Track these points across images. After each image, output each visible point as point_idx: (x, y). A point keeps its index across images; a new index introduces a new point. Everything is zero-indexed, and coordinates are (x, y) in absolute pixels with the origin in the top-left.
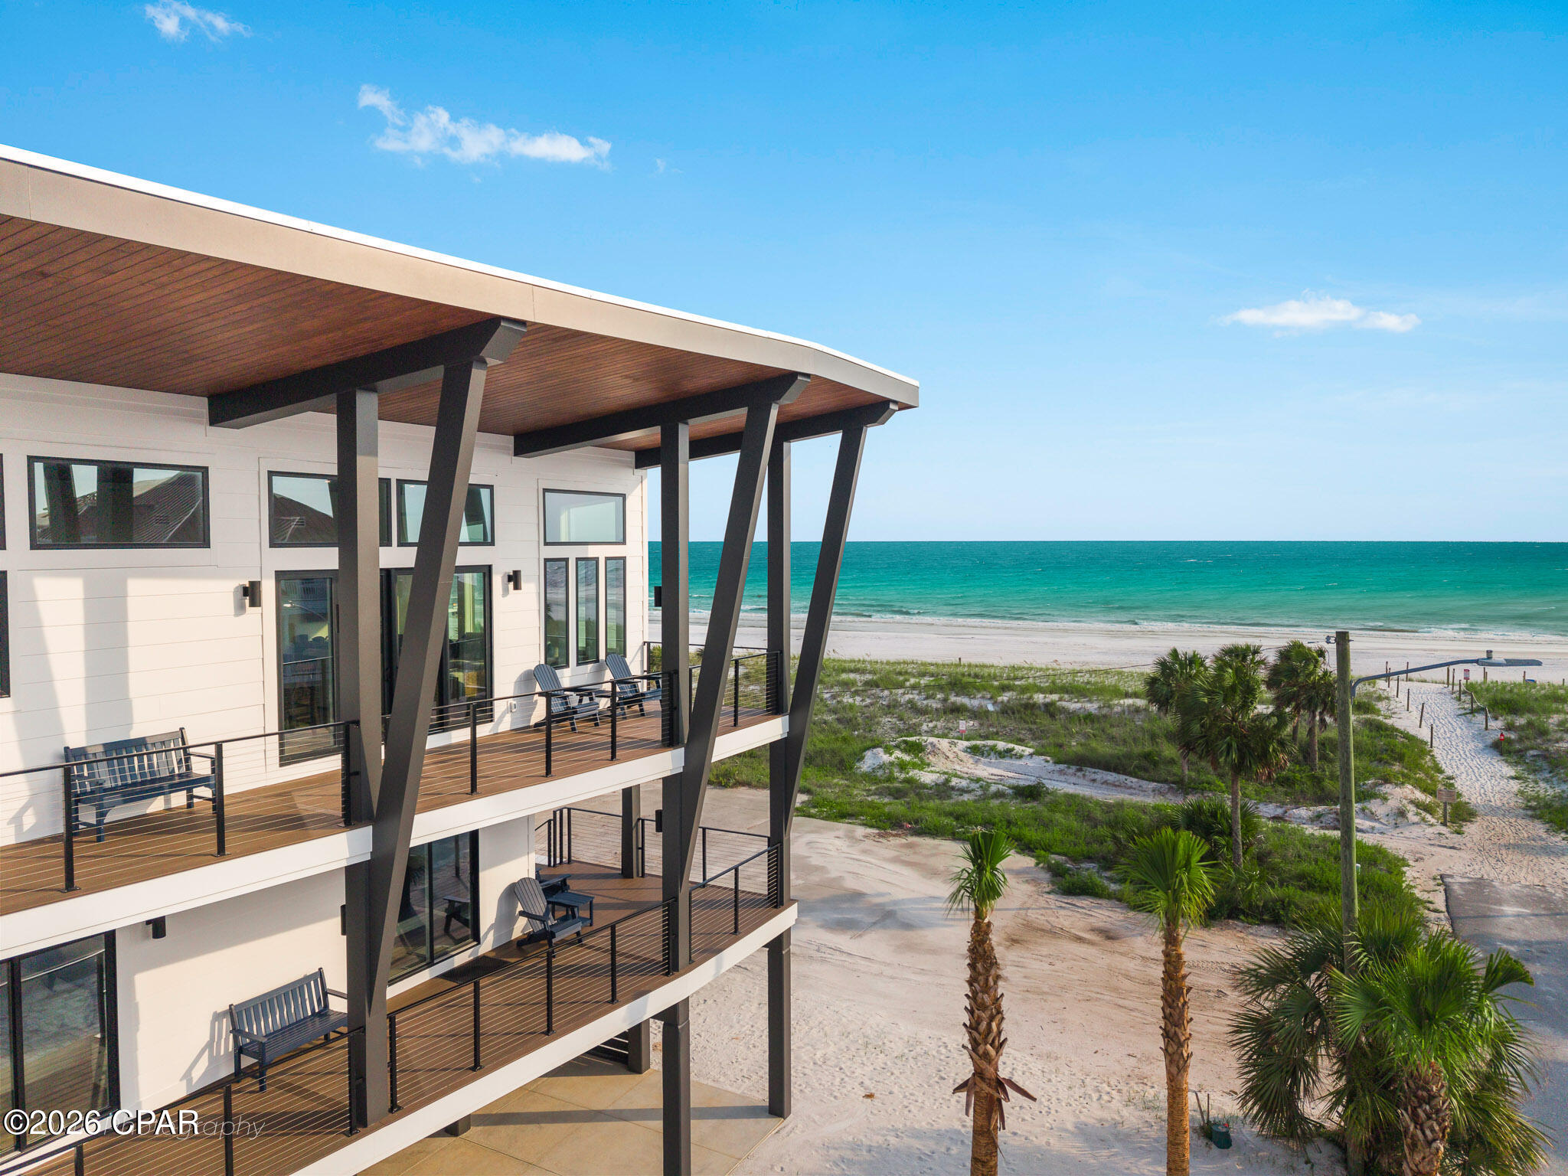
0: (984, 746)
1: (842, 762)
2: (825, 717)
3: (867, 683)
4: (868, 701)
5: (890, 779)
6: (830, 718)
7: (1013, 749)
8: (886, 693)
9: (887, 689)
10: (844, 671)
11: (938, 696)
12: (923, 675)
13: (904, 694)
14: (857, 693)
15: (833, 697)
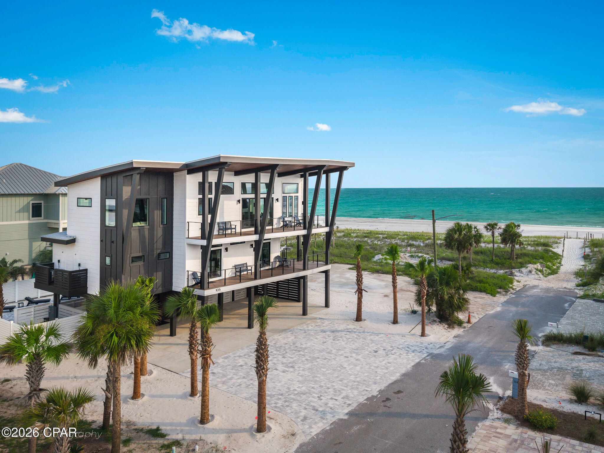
0: (415, 255)
1: (368, 258)
2: (367, 247)
3: (383, 238)
4: (382, 243)
5: (382, 262)
6: (368, 247)
7: (423, 256)
8: (389, 240)
9: (389, 239)
10: (377, 234)
11: (406, 241)
12: (404, 235)
13: (395, 241)
14: (379, 240)
15: (371, 242)
